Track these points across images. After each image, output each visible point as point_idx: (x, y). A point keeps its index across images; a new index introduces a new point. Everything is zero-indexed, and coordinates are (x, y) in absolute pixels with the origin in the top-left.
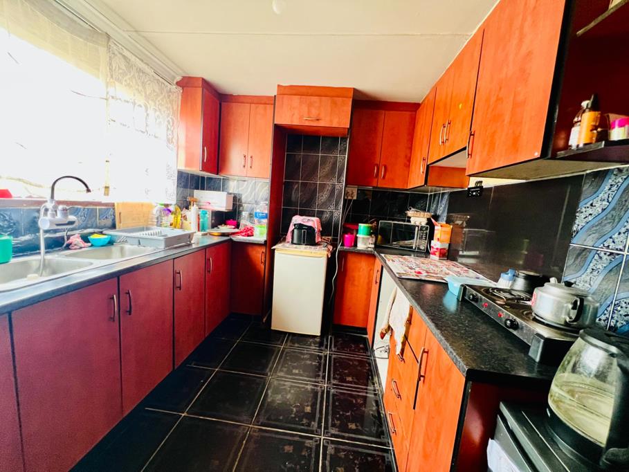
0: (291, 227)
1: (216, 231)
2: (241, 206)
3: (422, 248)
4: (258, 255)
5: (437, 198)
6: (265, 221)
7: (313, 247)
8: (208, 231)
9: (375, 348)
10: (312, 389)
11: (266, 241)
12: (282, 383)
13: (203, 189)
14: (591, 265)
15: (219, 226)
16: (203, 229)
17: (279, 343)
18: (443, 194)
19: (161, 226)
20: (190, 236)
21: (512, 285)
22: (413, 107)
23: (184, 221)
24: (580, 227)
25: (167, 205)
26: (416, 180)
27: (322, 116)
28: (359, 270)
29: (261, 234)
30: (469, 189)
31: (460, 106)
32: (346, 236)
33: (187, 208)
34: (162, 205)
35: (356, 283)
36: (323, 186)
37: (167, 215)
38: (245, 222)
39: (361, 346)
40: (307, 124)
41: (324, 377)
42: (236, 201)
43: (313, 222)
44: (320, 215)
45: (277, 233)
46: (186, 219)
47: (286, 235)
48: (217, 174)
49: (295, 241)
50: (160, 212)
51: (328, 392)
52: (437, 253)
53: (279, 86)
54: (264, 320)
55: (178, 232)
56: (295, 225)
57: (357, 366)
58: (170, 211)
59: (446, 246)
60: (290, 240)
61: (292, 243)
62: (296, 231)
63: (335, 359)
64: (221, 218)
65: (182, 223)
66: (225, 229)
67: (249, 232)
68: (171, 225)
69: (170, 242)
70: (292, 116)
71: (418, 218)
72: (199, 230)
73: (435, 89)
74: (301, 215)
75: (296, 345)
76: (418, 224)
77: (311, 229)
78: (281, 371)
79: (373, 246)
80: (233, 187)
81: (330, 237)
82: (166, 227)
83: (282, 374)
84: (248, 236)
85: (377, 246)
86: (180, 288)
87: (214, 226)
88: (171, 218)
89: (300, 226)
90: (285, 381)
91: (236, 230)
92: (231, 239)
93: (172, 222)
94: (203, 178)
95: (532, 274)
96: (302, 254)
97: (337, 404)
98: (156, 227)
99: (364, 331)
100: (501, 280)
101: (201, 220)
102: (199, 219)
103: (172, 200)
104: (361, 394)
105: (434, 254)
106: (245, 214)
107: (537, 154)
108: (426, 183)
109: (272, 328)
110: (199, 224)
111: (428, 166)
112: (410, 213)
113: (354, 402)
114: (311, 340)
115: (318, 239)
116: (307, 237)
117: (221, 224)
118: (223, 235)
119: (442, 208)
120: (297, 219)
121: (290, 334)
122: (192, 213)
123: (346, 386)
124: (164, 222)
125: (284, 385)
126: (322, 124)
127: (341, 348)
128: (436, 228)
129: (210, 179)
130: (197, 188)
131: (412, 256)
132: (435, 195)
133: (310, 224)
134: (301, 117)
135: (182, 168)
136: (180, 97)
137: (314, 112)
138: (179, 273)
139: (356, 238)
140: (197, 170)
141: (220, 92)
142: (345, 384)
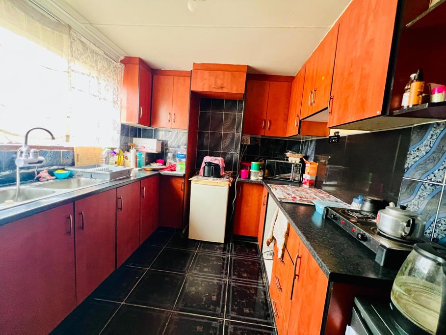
0: (203, 165)
1: (148, 167)
2: (167, 149)
3: (297, 179)
4: (179, 185)
5: (307, 143)
6: (184, 160)
7: (219, 179)
8: (143, 167)
9: (263, 252)
10: (217, 283)
11: (184, 175)
12: (196, 278)
13: (140, 137)
14: (419, 193)
15: (151, 164)
16: (140, 166)
17: (194, 248)
18: (311, 141)
19: (108, 164)
20: (129, 171)
21: (362, 206)
22: (290, 79)
23: (126, 160)
24: (410, 166)
25: (113, 149)
26: (292, 131)
27: (225, 85)
28: (252, 195)
29: (181, 169)
30: (330, 137)
31: (323, 78)
32: (243, 171)
33: (128, 151)
34: (109, 148)
35: (249, 205)
36: (226, 135)
37: (113, 156)
38: (170, 161)
39: (253, 250)
40: (214, 91)
41: (226, 274)
42: (164, 146)
43: (218, 161)
44: (224, 155)
45: (193, 169)
46: (127, 159)
47: (199, 170)
48: (150, 126)
49: (206, 175)
50: (108, 154)
51: (229, 285)
52: (308, 183)
53: (194, 64)
54: (183, 232)
55: (120, 168)
56: (206, 163)
57: (251, 265)
58: (115, 153)
59: (314, 178)
60: (202, 174)
61: (204, 176)
62: (206, 167)
63: (234, 260)
64: (152, 158)
65: (124, 162)
66: (156, 166)
67: (173, 168)
68: (116, 163)
69: (114, 176)
70: (204, 85)
71: (293, 158)
72: (136, 167)
73: (305, 66)
74: (210, 156)
75: (207, 250)
76: (293, 162)
77: (217, 166)
78: (195, 269)
79: (262, 178)
80: (162, 135)
81: (231, 172)
82: (112, 164)
83: (196, 272)
84: (172, 171)
85: (264, 178)
86: (121, 209)
87: (147, 164)
88: (116, 158)
89: (209, 164)
90: (198, 277)
91: (164, 167)
92: (160, 173)
93: (116, 161)
94: (140, 129)
95: (376, 199)
96: (210, 184)
97: (235, 294)
98: (104, 164)
99: (256, 239)
100: (353, 203)
101: (138, 159)
102: (136, 158)
103: (117, 145)
104: (253, 286)
105: (305, 183)
106: (170, 155)
107: (379, 113)
108: (299, 133)
109: (189, 238)
110: (136, 163)
111: (300, 121)
112: (288, 154)
113: (248, 292)
114: (217, 246)
115: (222, 173)
116: (215, 172)
117: (152, 163)
118: (154, 170)
119: (311, 151)
120: (207, 159)
121: (202, 242)
122: (131, 155)
123: (243, 281)
124: (110, 161)
125: (197, 280)
126: (225, 91)
127: (239, 251)
128: (306, 165)
129: (145, 130)
130: (135, 136)
131: (290, 185)
132: (306, 141)
133: (216, 162)
134: (210, 86)
135: (124, 122)
136: (123, 71)
137: (219, 82)
138: (121, 198)
139: (250, 172)
140: (135, 123)
141: (153, 68)
142: (241, 279)
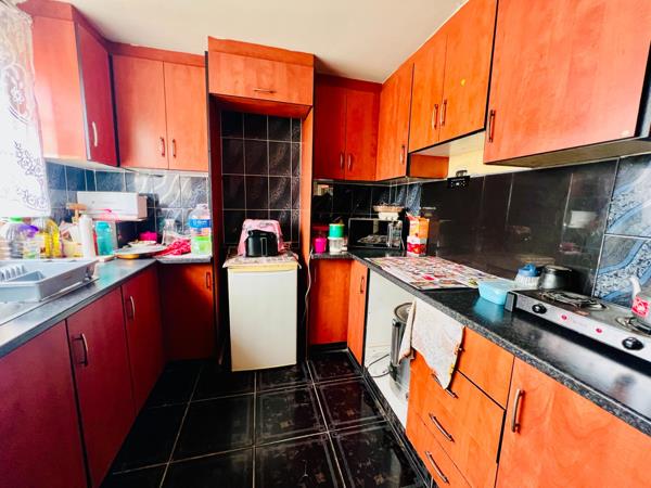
0: (244, 236)
1: (127, 252)
2: (160, 210)
3: (397, 244)
4: (203, 279)
5: (403, 190)
6: (208, 231)
7: (276, 258)
8: (114, 253)
10: (313, 444)
11: (212, 259)
12: (273, 448)
13: (92, 188)
15: (130, 244)
16: (104, 251)
17: (249, 388)
18: (411, 186)
19: (20, 257)
20: (88, 270)
23: (66, 242)
24: (617, 217)
25: (28, 220)
27: (277, 87)
28: (333, 277)
29: (202, 249)
30: (450, 179)
31: (463, 82)
32: (317, 240)
33: (68, 220)
34: (18, 220)
35: (331, 293)
36: (275, 181)
37: (31, 236)
38: (170, 233)
39: (346, 364)
40: (257, 96)
41: (322, 422)
42: (152, 204)
43: (272, 226)
44: (275, 216)
45: (225, 244)
46: (70, 238)
47: (237, 245)
48: (118, 166)
49: (251, 253)
50: (17, 232)
51: (334, 440)
52: (416, 250)
53: (210, 38)
54: (220, 362)
55: (59, 267)
56: (249, 232)
57: (351, 392)
58: (36, 229)
59: (425, 241)
60: (244, 252)
61: (247, 256)
62: (250, 240)
63: (324, 390)
64: (129, 232)
65: (63, 245)
66: (144, 246)
67: (184, 248)
68: (43, 251)
70: (235, 83)
71: (387, 213)
72: (97, 254)
74: (254, 218)
75: (272, 385)
78: (266, 431)
79: (346, 249)
80: (143, 184)
81: (290, 243)
82: (32, 257)
83: (268, 435)
84: (183, 253)
85: (350, 248)
86: (86, 363)
87: (121, 245)
88: (40, 240)
89: (256, 234)
90: (277, 445)
91: (160, 248)
92: (157, 262)
93: (43, 246)
94: (90, 173)
95: (561, 268)
97: (351, 454)
98: (8, 259)
99: (344, 344)
100: (519, 277)
101: (99, 238)
102: (95, 236)
103: (41, 212)
104: (370, 429)
106: (169, 222)
108: (408, 173)
109: (233, 370)
110: (96, 244)
111: (408, 154)
112: (379, 208)
113: (368, 443)
114: (288, 373)
115: (281, 248)
116: (265, 246)
117: (133, 240)
118: (142, 257)
119: (413, 199)
120: (250, 225)
121: (258, 371)
122: (80, 230)
123: (353, 424)
124: (26, 249)
125: (277, 452)
126: (278, 98)
127: (326, 373)
129: (102, 174)
130: (82, 188)
132: (399, 188)
134: (247, 88)
137: (266, 82)
139: (328, 241)
140: (82, 159)
142: (348, 422)
